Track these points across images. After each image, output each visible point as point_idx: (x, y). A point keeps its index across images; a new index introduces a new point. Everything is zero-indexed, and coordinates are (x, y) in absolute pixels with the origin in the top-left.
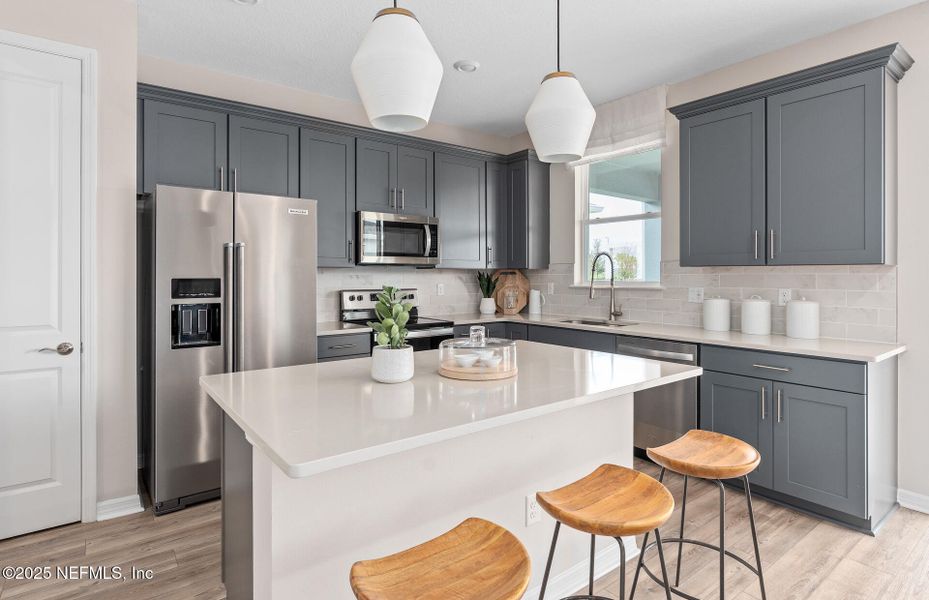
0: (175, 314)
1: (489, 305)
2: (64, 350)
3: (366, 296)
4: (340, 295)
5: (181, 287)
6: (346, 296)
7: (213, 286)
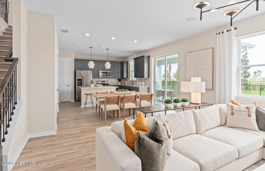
0: (78, 83)
1: (120, 83)
2: (68, 86)
3: (101, 81)
4: (97, 81)
5: (78, 80)
6: (98, 81)
7: (81, 80)
